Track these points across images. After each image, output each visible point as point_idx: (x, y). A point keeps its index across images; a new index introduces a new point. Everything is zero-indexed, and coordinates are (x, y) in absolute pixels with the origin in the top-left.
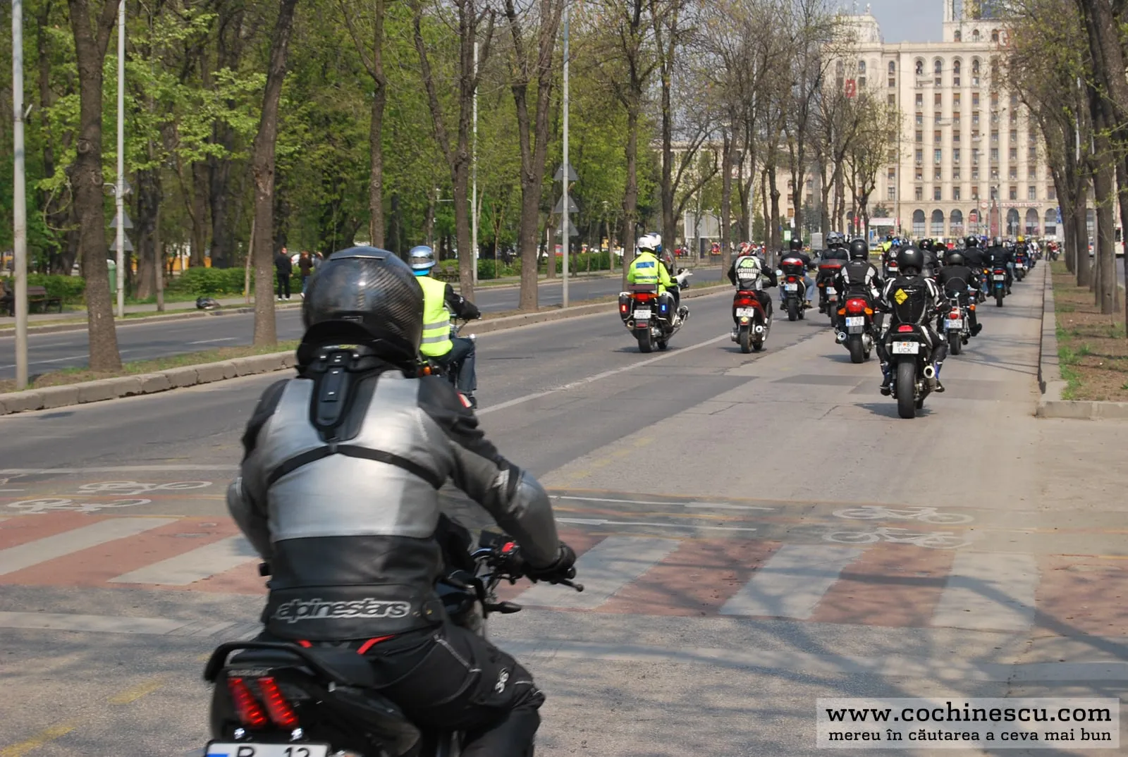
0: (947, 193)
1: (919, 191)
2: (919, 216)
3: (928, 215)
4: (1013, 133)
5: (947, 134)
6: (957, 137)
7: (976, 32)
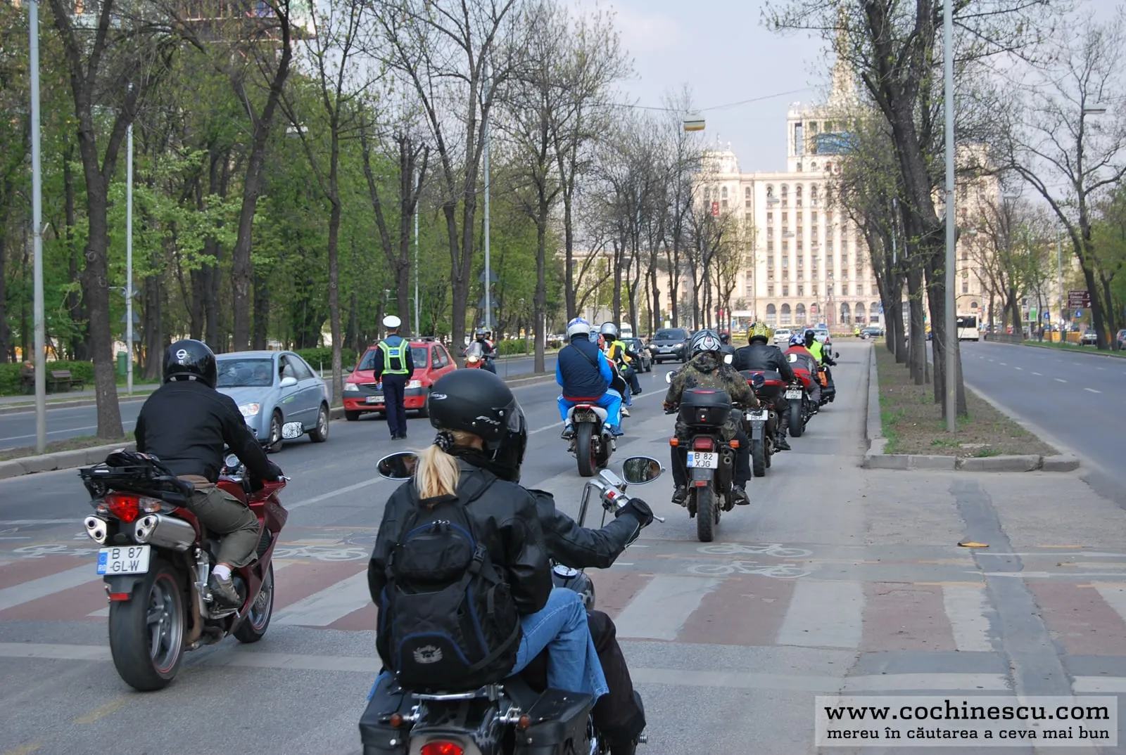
0: (793, 290)
1: (771, 289)
2: (771, 309)
3: (778, 307)
4: (844, 243)
5: (792, 243)
6: (800, 246)
7: (814, 164)
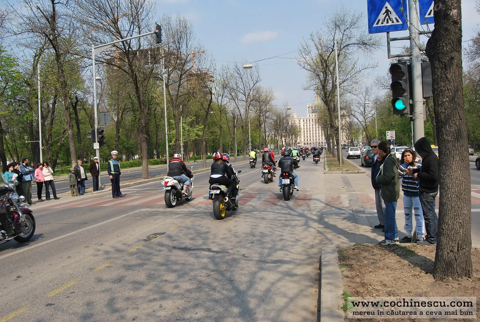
0: (309, 140)
1: (304, 140)
2: (305, 144)
3: (306, 144)
4: (319, 130)
5: (308, 131)
6: (310, 131)
7: (312, 115)
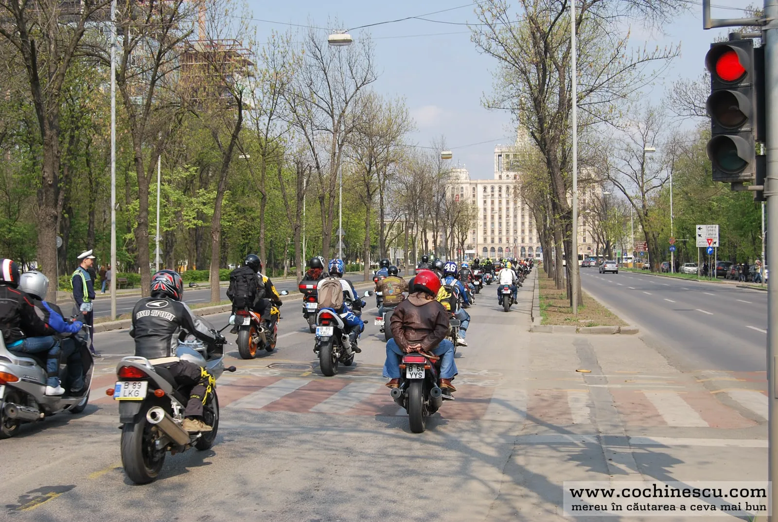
0: (497, 240)
1: (485, 239)
2: (485, 250)
3: (489, 249)
5: (496, 216)
6: (500, 218)
7: (508, 176)
